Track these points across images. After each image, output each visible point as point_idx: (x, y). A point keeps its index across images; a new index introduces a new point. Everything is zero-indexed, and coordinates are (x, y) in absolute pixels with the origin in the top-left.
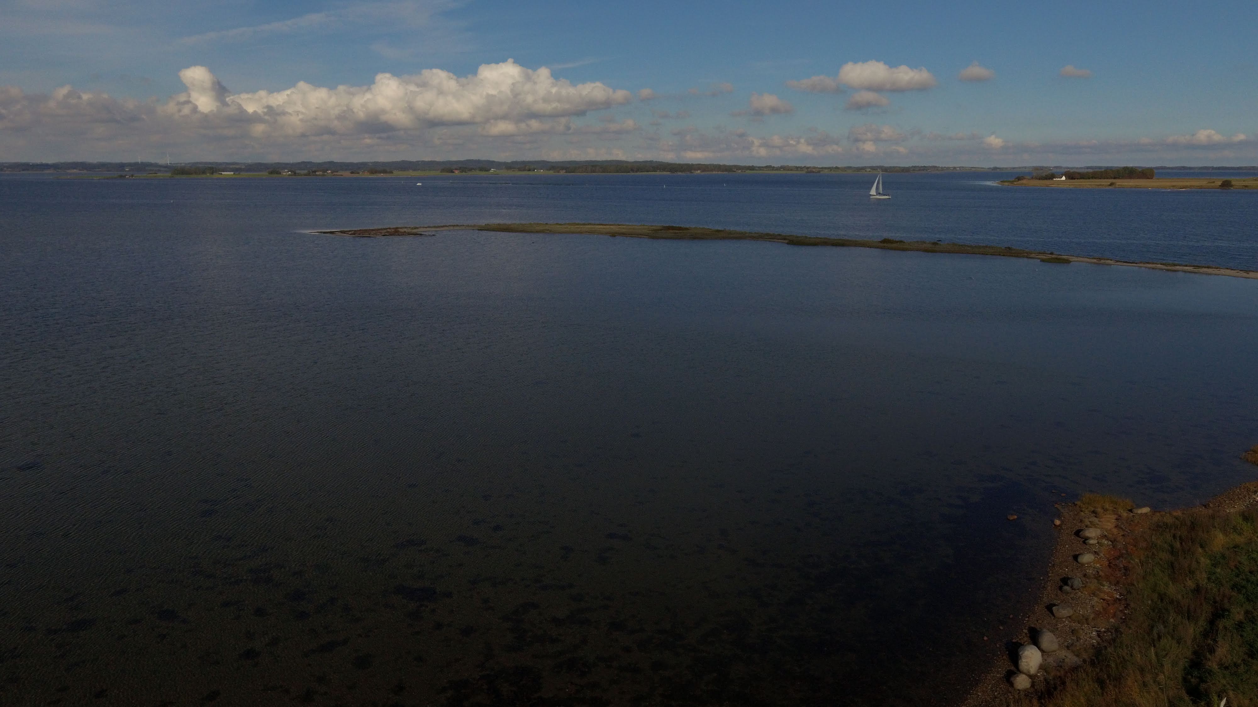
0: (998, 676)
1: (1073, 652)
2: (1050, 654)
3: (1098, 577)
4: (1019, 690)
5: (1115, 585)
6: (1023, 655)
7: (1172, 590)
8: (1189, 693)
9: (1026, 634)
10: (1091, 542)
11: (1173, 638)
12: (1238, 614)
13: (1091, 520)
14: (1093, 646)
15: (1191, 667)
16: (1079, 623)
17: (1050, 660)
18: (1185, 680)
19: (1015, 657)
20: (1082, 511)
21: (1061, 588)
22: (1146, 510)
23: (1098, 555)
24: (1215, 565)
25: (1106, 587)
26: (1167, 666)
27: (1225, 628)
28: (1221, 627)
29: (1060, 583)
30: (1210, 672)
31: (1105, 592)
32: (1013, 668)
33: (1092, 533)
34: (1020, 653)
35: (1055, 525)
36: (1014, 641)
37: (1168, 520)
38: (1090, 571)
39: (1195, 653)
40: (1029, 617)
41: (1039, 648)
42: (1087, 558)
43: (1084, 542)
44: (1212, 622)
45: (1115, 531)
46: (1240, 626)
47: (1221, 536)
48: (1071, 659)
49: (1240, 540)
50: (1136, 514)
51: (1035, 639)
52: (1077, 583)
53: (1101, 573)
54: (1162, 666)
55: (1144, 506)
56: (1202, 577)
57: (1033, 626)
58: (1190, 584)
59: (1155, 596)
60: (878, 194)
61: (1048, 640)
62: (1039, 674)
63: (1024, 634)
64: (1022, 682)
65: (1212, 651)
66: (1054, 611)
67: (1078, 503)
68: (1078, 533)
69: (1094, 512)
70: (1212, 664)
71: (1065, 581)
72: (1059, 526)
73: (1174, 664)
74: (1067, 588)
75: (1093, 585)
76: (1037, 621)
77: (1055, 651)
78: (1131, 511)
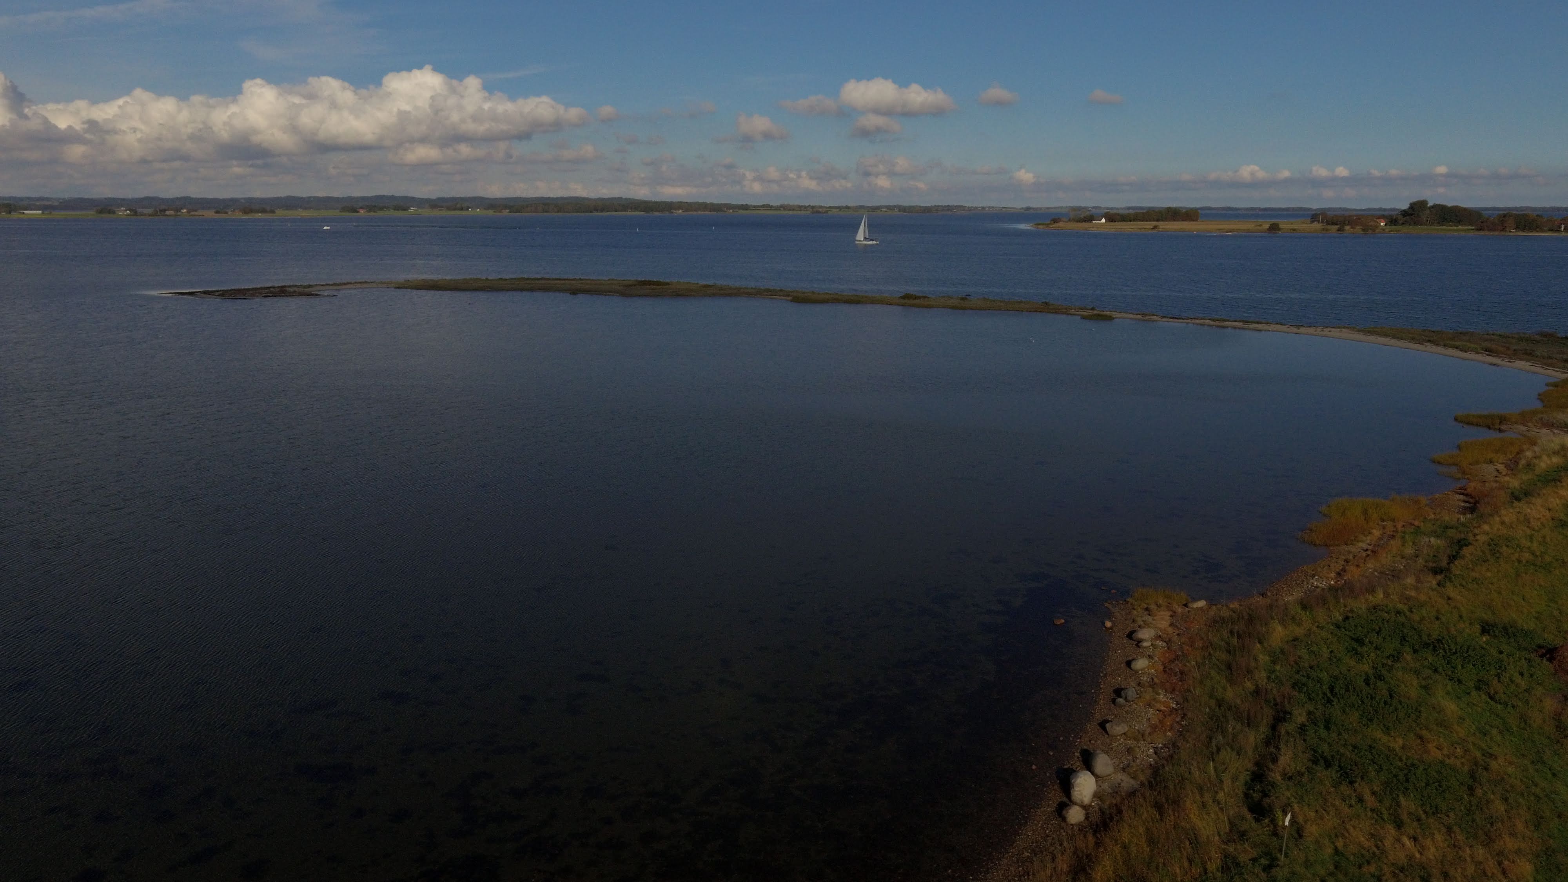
0: (1048, 810)
1: (1129, 774)
2: (1105, 778)
3: (1153, 685)
4: (1072, 825)
5: (1171, 693)
6: (1076, 783)
7: (1230, 694)
8: (1251, 810)
9: (1078, 758)
10: (1145, 644)
11: (1232, 749)
12: (1300, 716)
13: (1144, 619)
14: (1151, 765)
15: (1252, 780)
16: (1135, 740)
17: (1105, 786)
18: (1246, 795)
19: (1066, 787)
20: (1134, 609)
21: (1114, 701)
22: (1201, 604)
23: (1152, 658)
24: (1274, 662)
25: (1162, 696)
26: (1227, 782)
27: (1288, 733)
28: (1283, 732)
29: (1113, 696)
30: (1273, 785)
31: (1160, 702)
32: (1065, 799)
33: (1145, 634)
34: (1073, 781)
35: (1106, 628)
36: (1066, 767)
37: (1225, 613)
38: (1145, 678)
39: (1257, 764)
40: (1080, 738)
41: (1093, 773)
42: (1141, 664)
43: (1137, 645)
44: (1274, 728)
45: (1170, 630)
46: (1302, 728)
47: (1279, 628)
48: (1127, 782)
49: (1299, 631)
50: (1192, 608)
51: (1088, 762)
52: (1131, 693)
53: (1156, 680)
54: (1222, 781)
55: (1200, 599)
56: (1261, 677)
57: (1085, 747)
58: (1249, 685)
59: (1213, 702)
60: (865, 238)
61: (1103, 763)
62: (1093, 804)
63: (1076, 759)
64: (1075, 815)
65: (1275, 760)
66: (1108, 729)
67: (1130, 600)
68: (1130, 636)
69: (1147, 609)
70: (1276, 776)
71: (1118, 692)
72: (1111, 628)
73: (1235, 779)
74: (1120, 701)
75: (1148, 695)
76: (1090, 741)
77: (1110, 775)
78: (1186, 605)
